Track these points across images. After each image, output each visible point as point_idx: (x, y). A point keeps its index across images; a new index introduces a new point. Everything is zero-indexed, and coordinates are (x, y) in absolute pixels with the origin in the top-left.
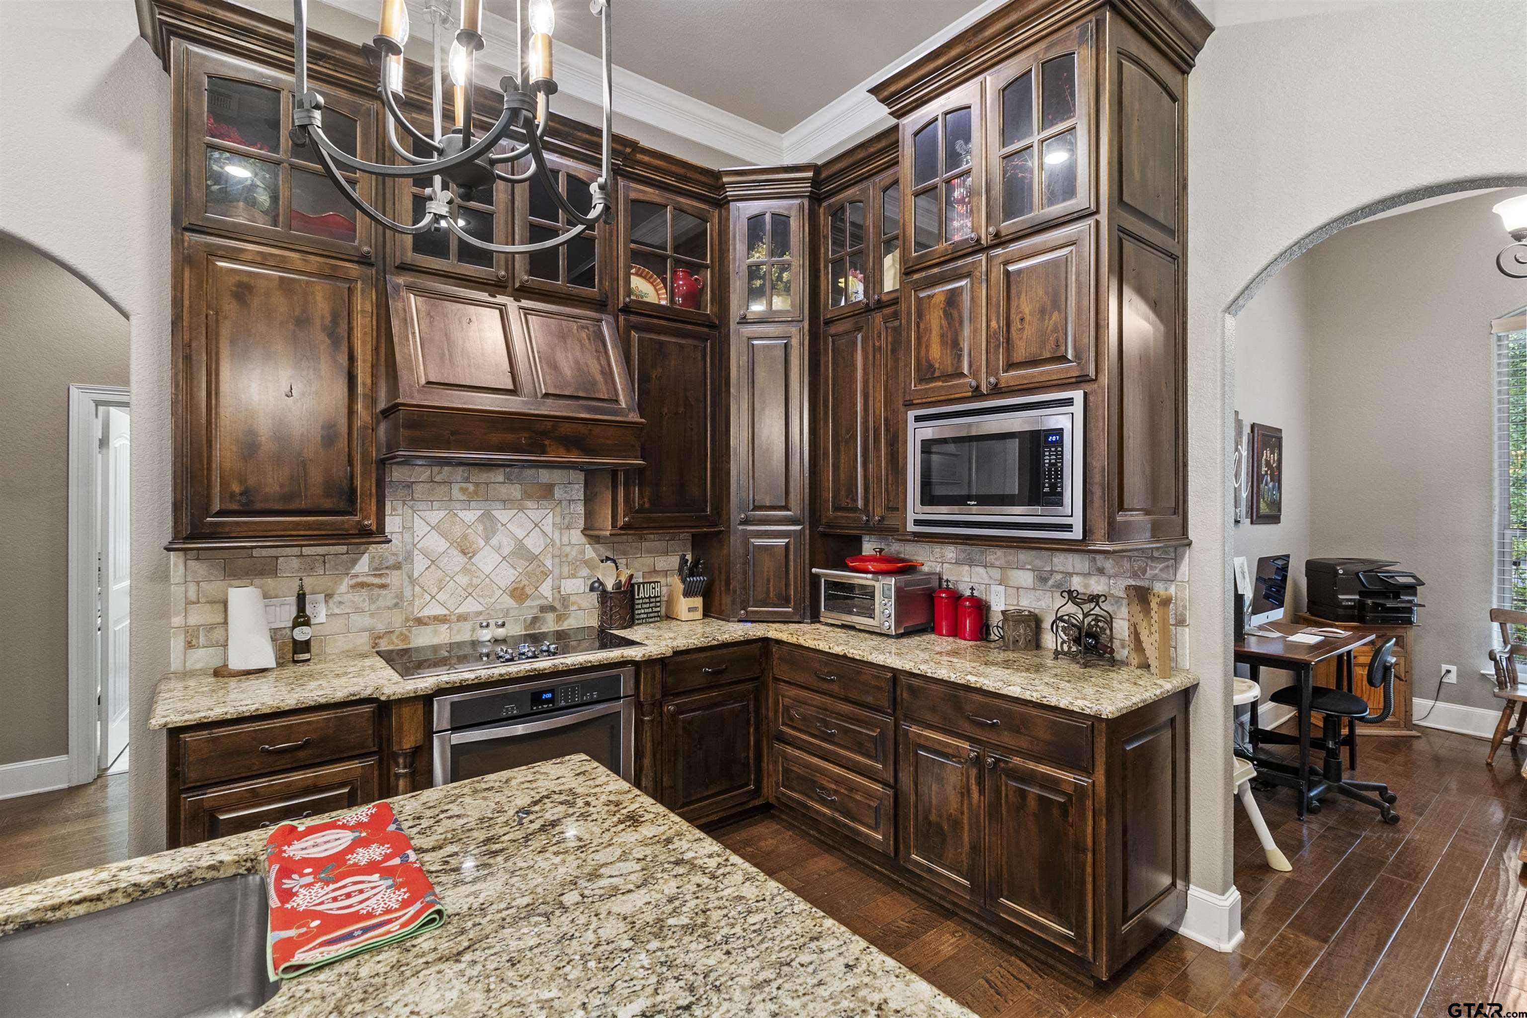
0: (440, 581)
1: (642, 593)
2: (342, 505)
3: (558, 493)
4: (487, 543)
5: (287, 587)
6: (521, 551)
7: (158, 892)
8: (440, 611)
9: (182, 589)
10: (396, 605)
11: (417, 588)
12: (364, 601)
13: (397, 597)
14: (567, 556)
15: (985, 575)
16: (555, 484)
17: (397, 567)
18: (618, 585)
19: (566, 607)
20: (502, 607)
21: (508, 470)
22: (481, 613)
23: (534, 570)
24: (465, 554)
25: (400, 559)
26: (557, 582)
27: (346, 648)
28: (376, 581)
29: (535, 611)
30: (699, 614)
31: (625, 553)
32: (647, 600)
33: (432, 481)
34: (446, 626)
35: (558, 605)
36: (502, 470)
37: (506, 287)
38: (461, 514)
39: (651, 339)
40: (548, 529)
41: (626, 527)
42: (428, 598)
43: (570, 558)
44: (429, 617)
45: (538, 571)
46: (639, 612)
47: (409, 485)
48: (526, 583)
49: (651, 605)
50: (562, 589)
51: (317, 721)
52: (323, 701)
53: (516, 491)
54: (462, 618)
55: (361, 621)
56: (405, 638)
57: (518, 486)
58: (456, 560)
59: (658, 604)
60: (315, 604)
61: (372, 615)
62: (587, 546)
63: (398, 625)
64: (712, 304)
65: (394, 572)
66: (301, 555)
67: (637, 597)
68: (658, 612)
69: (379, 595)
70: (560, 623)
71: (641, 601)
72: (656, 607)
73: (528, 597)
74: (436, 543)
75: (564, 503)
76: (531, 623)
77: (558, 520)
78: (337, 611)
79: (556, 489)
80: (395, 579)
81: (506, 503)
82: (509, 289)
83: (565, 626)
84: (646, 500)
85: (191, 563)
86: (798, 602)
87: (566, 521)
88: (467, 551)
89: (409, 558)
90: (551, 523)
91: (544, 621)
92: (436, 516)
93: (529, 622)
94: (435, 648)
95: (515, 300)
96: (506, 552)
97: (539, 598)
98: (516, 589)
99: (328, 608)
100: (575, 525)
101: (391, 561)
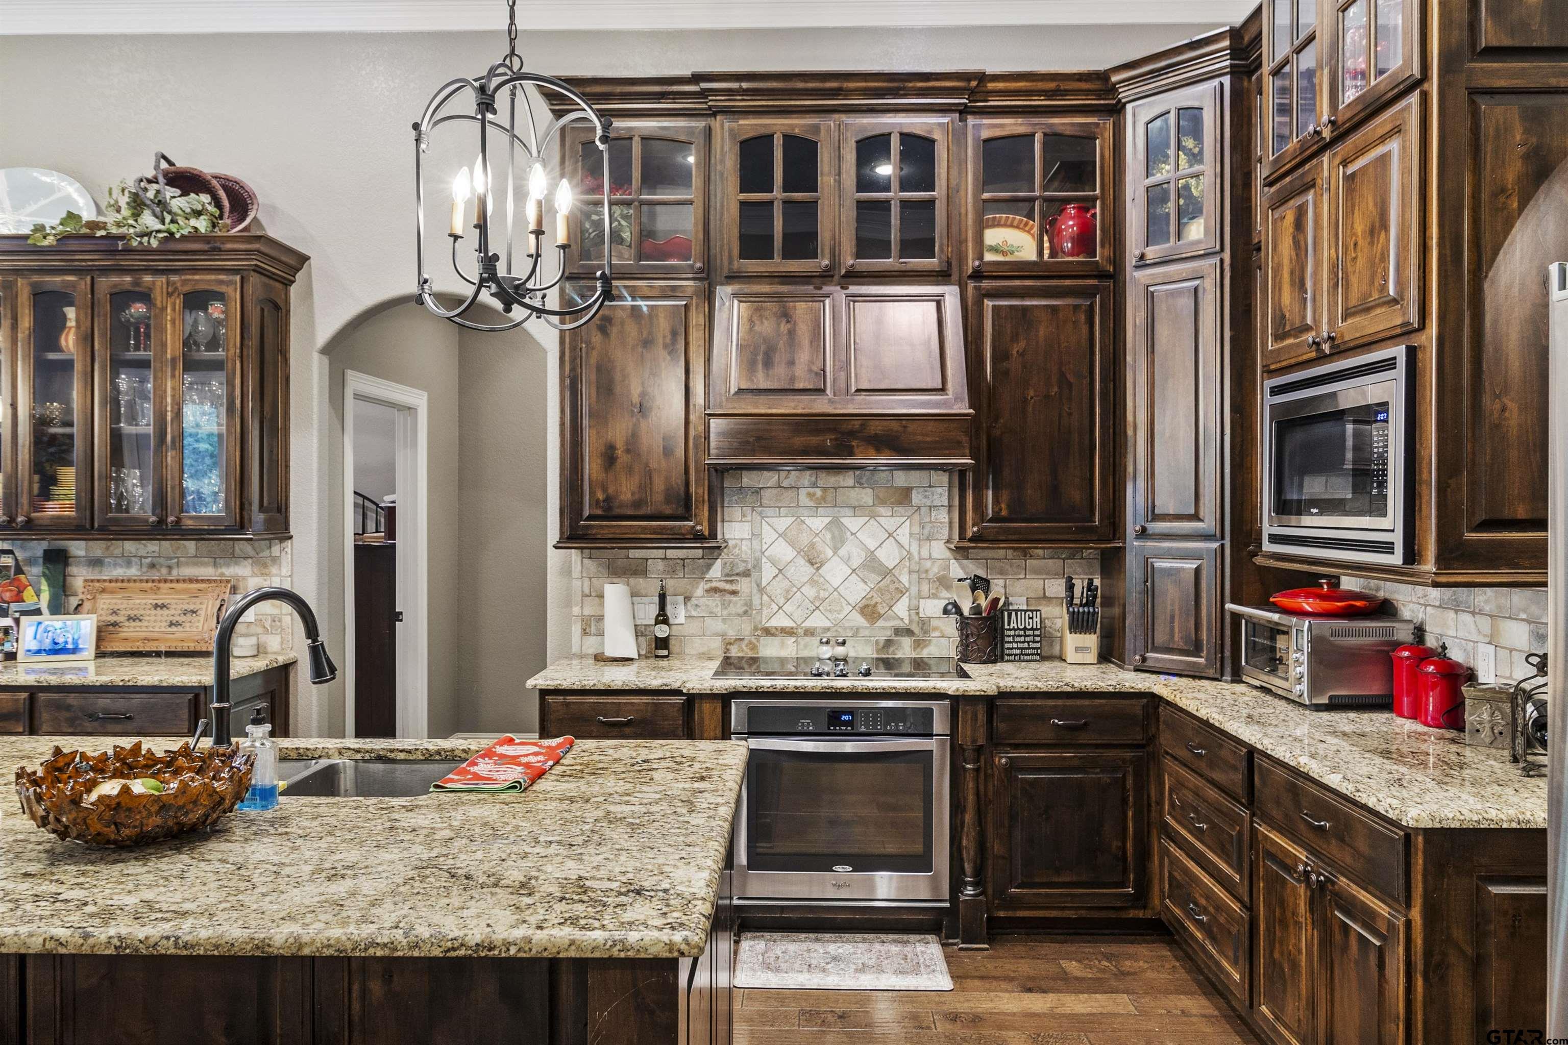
0: (787, 591)
1: (1013, 623)
2: (681, 511)
3: (916, 498)
4: (835, 553)
5: (651, 586)
6: (872, 563)
7: (437, 758)
8: (787, 623)
9: (579, 583)
10: (746, 612)
11: (765, 597)
12: (717, 606)
13: (746, 604)
14: (927, 571)
15: (1473, 626)
16: (912, 488)
17: (746, 574)
18: (976, 609)
19: (926, 632)
20: (851, 624)
21: (858, 472)
22: (828, 629)
23: (888, 586)
24: (812, 564)
25: (749, 567)
26: (915, 602)
27: (701, 650)
28: (728, 587)
29: (889, 633)
30: (1092, 657)
31: (1002, 572)
32: (1022, 633)
33: (780, 487)
34: (793, 639)
35: (915, 628)
36: (851, 473)
37: (832, 276)
38: (808, 521)
39: (1011, 306)
40: (904, 540)
41: (975, 539)
42: (775, 608)
43: (931, 575)
44: (776, 628)
45: (892, 587)
46: (1010, 646)
47: (758, 491)
48: (879, 600)
49: (1027, 639)
50: (921, 610)
51: (639, 704)
52: (642, 686)
53: (866, 496)
54: (810, 632)
55: (717, 625)
56: (754, 648)
57: (869, 491)
58: (802, 571)
59: (1038, 639)
60: (675, 604)
61: (724, 621)
62: (953, 561)
63: (747, 633)
64: (1102, 246)
65: (744, 579)
66: (666, 558)
67: (1006, 627)
68: (1037, 649)
69: (730, 601)
70: (919, 650)
71: (1012, 633)
72: (1034, 642)
73: (880, 616)
74: (783, 551)
75: (923, 510)
76: (883, 647)
77: (916, 529)
78: (694, 614)
79: (914, 493)
80: (744, 585)
81: (857, 509)
82: (836, 278)
83: (924, 653)
84: (1003, 506)
85: (586, 561)
86: (1213, 651)
87: (926, 532)
88: (815, 562)
89: (757, 566)
90: (907, 531)
91: (900, 644)
92: (783, 523)
93: (881, 644)
94: (783, 661)
95: (842, 288)
96: (856, 563)
97: (894, 619)
98: (866, 606)
99: (687, 610)
100: (937, 536)
101: (741, 568)
